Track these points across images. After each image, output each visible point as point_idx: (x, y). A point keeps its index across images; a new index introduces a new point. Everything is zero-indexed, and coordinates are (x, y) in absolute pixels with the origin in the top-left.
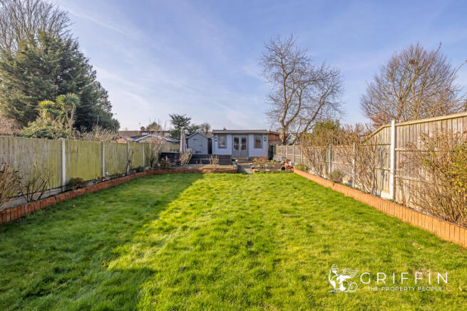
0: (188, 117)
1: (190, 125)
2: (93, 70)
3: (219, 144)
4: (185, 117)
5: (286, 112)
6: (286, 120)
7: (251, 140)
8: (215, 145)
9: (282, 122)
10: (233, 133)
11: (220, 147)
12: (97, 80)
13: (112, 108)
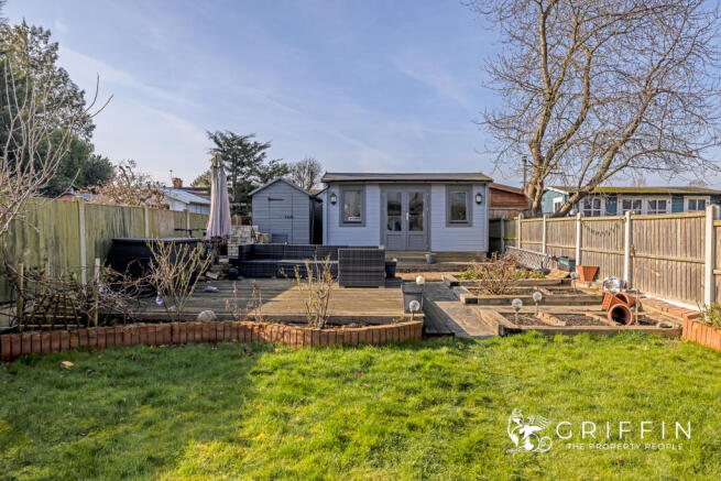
0: (262, 142)
1: (265, 163)
2: (51, 41)
3: (343, 214)
4: (251, 141)
5: (548, 115)
6: (549, 140)
7: (438, 202)
8: (332, 215)
9: (536, 144)
10: (384, 182)
11: (344, 223)
12: (58, 64)
13: (94, 132)
